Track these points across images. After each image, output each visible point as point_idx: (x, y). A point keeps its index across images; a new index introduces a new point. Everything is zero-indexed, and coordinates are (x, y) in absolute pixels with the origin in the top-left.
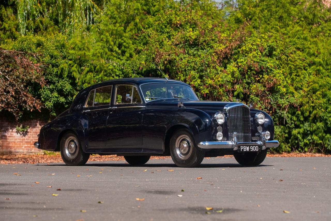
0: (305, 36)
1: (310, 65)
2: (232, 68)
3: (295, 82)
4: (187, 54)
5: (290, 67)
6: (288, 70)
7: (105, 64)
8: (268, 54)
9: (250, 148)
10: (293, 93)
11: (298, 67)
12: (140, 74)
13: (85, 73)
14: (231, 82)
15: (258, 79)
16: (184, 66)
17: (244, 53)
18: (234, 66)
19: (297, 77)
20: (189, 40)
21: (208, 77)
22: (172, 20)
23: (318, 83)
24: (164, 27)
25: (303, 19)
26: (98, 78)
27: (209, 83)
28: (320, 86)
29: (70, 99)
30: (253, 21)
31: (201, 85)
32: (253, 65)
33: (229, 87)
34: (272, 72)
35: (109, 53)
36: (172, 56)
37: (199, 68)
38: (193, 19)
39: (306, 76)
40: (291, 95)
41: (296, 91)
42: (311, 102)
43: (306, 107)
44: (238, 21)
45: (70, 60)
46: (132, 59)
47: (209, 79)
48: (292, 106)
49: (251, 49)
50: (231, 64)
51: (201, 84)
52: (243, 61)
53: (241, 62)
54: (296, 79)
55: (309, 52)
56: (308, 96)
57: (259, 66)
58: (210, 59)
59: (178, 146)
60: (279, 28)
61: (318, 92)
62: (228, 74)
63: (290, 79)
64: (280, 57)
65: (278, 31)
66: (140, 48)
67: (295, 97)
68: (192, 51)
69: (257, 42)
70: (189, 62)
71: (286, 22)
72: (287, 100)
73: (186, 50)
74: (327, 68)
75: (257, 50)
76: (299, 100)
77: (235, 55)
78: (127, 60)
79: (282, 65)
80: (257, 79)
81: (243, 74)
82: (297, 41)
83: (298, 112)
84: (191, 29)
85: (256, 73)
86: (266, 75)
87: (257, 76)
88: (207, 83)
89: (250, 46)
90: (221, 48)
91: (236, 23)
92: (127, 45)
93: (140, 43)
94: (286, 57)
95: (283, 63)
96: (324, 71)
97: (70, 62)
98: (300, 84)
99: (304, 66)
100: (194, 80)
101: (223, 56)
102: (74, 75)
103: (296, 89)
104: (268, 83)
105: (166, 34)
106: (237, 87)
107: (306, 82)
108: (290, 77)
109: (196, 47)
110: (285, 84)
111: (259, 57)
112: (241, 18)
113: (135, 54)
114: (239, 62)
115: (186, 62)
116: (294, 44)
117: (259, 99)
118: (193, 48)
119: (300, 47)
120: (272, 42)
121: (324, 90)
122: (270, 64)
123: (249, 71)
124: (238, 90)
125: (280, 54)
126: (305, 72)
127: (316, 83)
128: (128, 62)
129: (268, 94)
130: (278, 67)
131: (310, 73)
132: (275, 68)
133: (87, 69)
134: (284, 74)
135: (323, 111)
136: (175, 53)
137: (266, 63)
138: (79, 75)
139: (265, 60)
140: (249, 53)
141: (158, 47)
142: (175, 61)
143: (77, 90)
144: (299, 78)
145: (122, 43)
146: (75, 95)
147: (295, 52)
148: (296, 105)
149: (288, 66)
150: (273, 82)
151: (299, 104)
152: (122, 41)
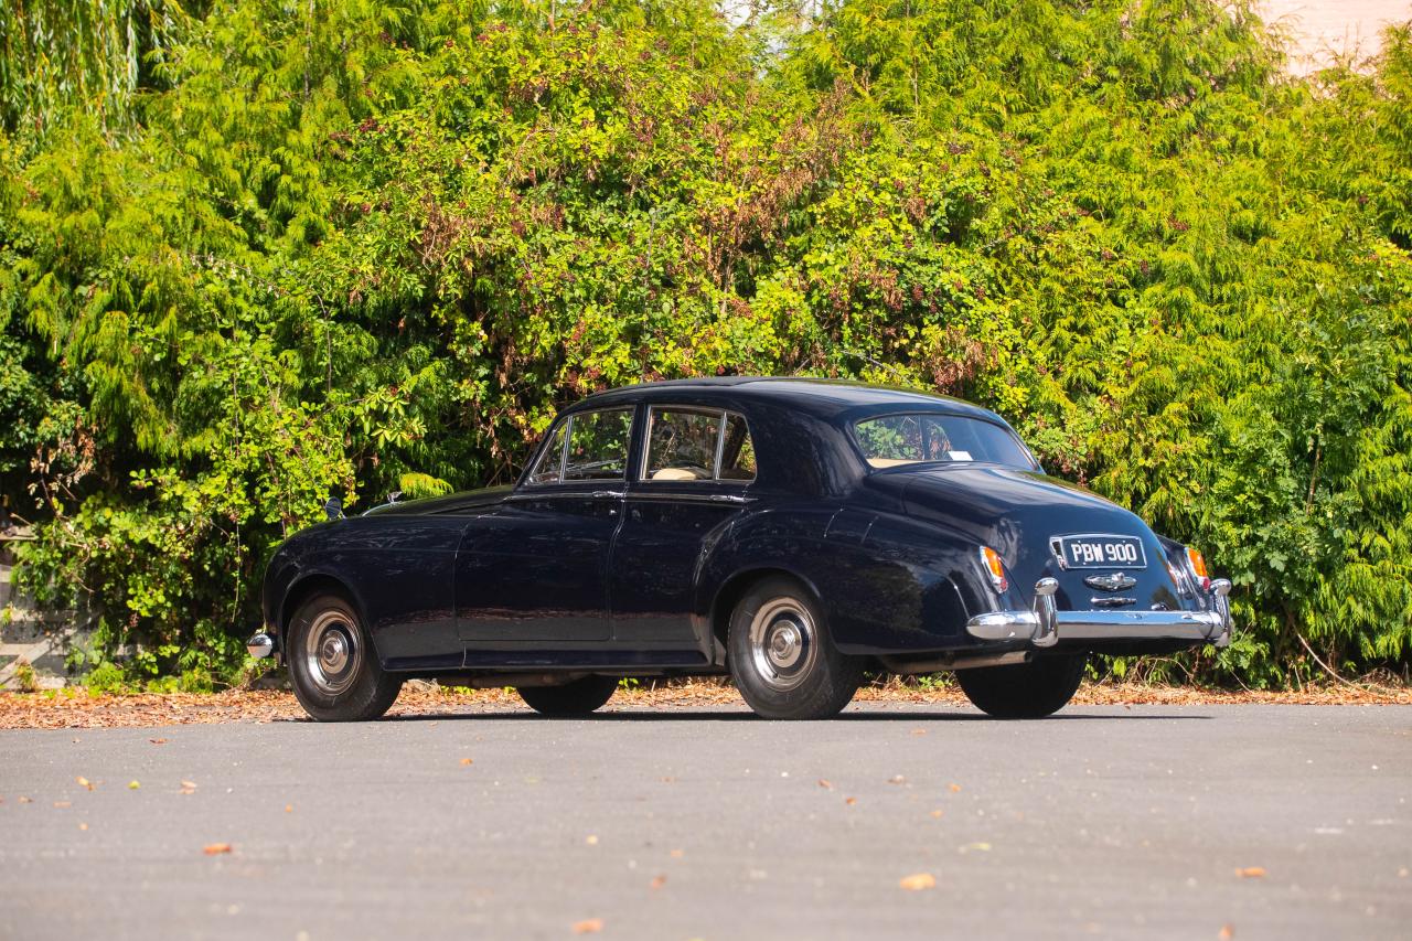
0: (1120, 146)
1: (1137, 283)
2: (777, 294)
3: (1069, 358)
4: (570, 229)
5: (1047, 289)
6: (1040, 303)
7: (185, 275)
8: (947, 230)
10: (1057, 411)
11: (1083, 289)
12: (357, 321)
13: (92, 316)
14: (774, 360)
15: (901, 345)
16: (551, 285)
17: (837, 226)
18: (790, 282)
19: (1078, 337)
20: (579, 164)
22: (506, 69)
23: (1172, 364)
24: (471, 104)
25: (1113, 72)
26: (151, 336)
27: (668, 362)
28: (1183, 378)
29: (22, 434)
30: (886, 81)
31: (635, 373)
32: (873, 280)
34: (963, 310)
35: (214, 221)
36: (499, 235)
37: (624, 293)
38: (601, 65)
39: (1120, 333)
40: (1051, 419)
41: (1073, 401)
42: (1140, 452)
43: (1115, 474)
44: (820, 78)
45: (26, 253)
46: (316, 252)
47: (672, 344)
49: (866, 205)
50: (778, 274)
51: (632, 368)
52: (831, 261)
53: (820, 267)
54: (1071, 347)
55: (1135, 222)
56: (1127, 422)
57: (905, 286)
58: (676, 253)
60: (1004, 113)
61: (1173, 407)
62: (761, 322)
63: (1048, 343)
64: (1004, 244)
65: (997, 125)
66: (355, 199)
67: (1069, 427)
68: (596, 214)
69: (895, 175)
70: (579, 263)
71: (1040, 85)
72: (1032, 442)
73: (565, 211)
74: (1216, 297)
75: (897, 211)
76: (1085, 439)
77: (796, 235)
78: (294, 257)
79: (1009, 282)
80: (897, 345)
81: (829, 319)
82: (1083, 173)
84: (591, 114)
85: (889, 316)
86: (937, 326)
87: (892, 331)
88: (659, 364)
89: (861, 194)
90: (730, 202)
91: (811, 86)
92: (298, 187)
93: (358, 176)
94: (1029, 245)
95: (1016, 271)
96: (1202, 307)
97: (23, 263)
98: (1094, 371)
99: (1108, 286)
100: (600, 350)
101: (737, 239)
102: (40, 324)
103: (1073, 390)
104: (942, 363)
105: (480, 135)
107: (1120, 357)
108: (1047, 337)
109: (615, 194)
110: (1019, 368)
111: (904, 241)
112: (832, 68)
113: (332, 227)
114: (814, 266)
115: (565, 267)
116: (1070, 187)
117: (899, 440)
118: (602, 199)
119: (1095, 199)
120: (966, 177)
121: (1197, 396)
122: (955, 275)
123: (859, 306)
125: (1002, 232)
126: (1116, 311)
127: (1165, 363)
128: (297, 263)
130: (990, 288)
131: (1137, 317)
132: (976, 295)
133: (103, 296)
134: (1021, 324)
135: (1197, 490)
136: (514, 223)
137: (932, 269)
138: (63, 322)
139: (931, 259)
140: (859, 223)
141: (436, 192)
142: (513, 259)
143: (57, 395)
144: (1087, 338)
145: (277, 176)
146: (47, 414)
147: (1073, 220)
148: (1070, 465)
149: (1036, 287)
150: (965, 357)
151: (1084, 459)
152: (277, 168)
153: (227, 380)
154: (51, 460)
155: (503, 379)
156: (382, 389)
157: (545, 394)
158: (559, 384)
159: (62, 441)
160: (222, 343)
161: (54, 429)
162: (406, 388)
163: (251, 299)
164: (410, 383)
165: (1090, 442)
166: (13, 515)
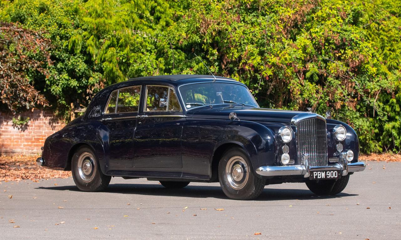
2: (303, 41)
3: (388, 59)
4: (242, 22)
5: (382, 38)
6: (380, 42)
7: (131, 36)
8: (352, 21)
9: (326, 173)
11: (392, 38)
12: (179, 49)
13: (105, 48)
14: (302, 60)
15: (339, 55)
16: (238, 39)
17: (320, 20)
18: (306, 37)
19: (392, 53)
20: (245, 3)
21: (271, 53)
26: (122, 55)
27: (272, 62)
29: (84, 82)
31: (262, 65)
32: (332, 37)
33: (299, 66)
34: (358, 45)
35: (138, 20)
36: (222, 25)
37: (259, 41)
40: (383, 77)
41: (390, 71)
45: (85, 30)
46: (168, 29)
47: (273, 56)
48: (384, 91)
49: (329, 14)
50: (303, 35)
52: (319, 31)
53: (315, 33)
54: (389, 56)
57: (340, 38)
58: (274, 29)
59: (230, 172)
62: (298, 49)
63: (382, 54)
64: (369, 25)
66: (178, 13)
67: (389, 79)
68: (250, 17)
69: (337, 5)
70: (245, 32)
72: (378, 84)
73: (241, 17)
75: (338, 16)
76: (394, 83)
77: (308, 23)
78: (162, 30)
79: (371, 36)
80: (337, 55)
81: (318, 48)
82: (392, 3)
83: (392, 99)
85: (336, 47)
86: (350, 50)
87: (337, 51)
88: (269, 62)
89: (328, 11)
90: (289, 14)
92: (162, 10)
93: (179, 6)
94: (377, 25)
95: (372, 33)
97: (85, 33)
98: (396, 62)
100: (252, 58)
101: (291, 25)
102: (90, 51)
103: (390, 69)
104: (352, 61)
106: (309, 67)
108: (382, 53)
109: (255, 12)
110: (374, 62)
111: (340, 25)
113: (172, 21)
114: (313, 32)
115: (242, 34)
116: (387, 7)
117: (340, 83)
118: (251, 13)
119: (396, 11)
120: (358, 5)
122: (355, 35)
123: (327, 44)
124: (311, 71)
125: (369, 22)
128: (163, 33)
129: (351, 75)
130: (365, 38)
132: (362, 40)
133: (108, 43)
134: (374, 49)
136: (227, 21)
137: (349, 33)
138: (96, 50)
139: (348, 30)
140: (327, 20)
141: (204, 12)
142: (227, 32)
143: (94, 71)
144: (394, 53)
145: (156, 7)
146: (91, 76)
147: (389, 18)
148: (390, 91)
149: (379, 38)
150: (358, 59)
151: (394, 89)
152: (156, 4)
153: (144, 67)
154: (93, 90)
155: (223, 66)
156: (188, 69)
157: (235, 70)
158: (240, 67)
159: (96, 84)
160: (142, 56)
161: (94, 81)
162: (195, 69)
163: (150, 43)
164: (196, 67)
165: (395, 84)
166: (81, 105)
